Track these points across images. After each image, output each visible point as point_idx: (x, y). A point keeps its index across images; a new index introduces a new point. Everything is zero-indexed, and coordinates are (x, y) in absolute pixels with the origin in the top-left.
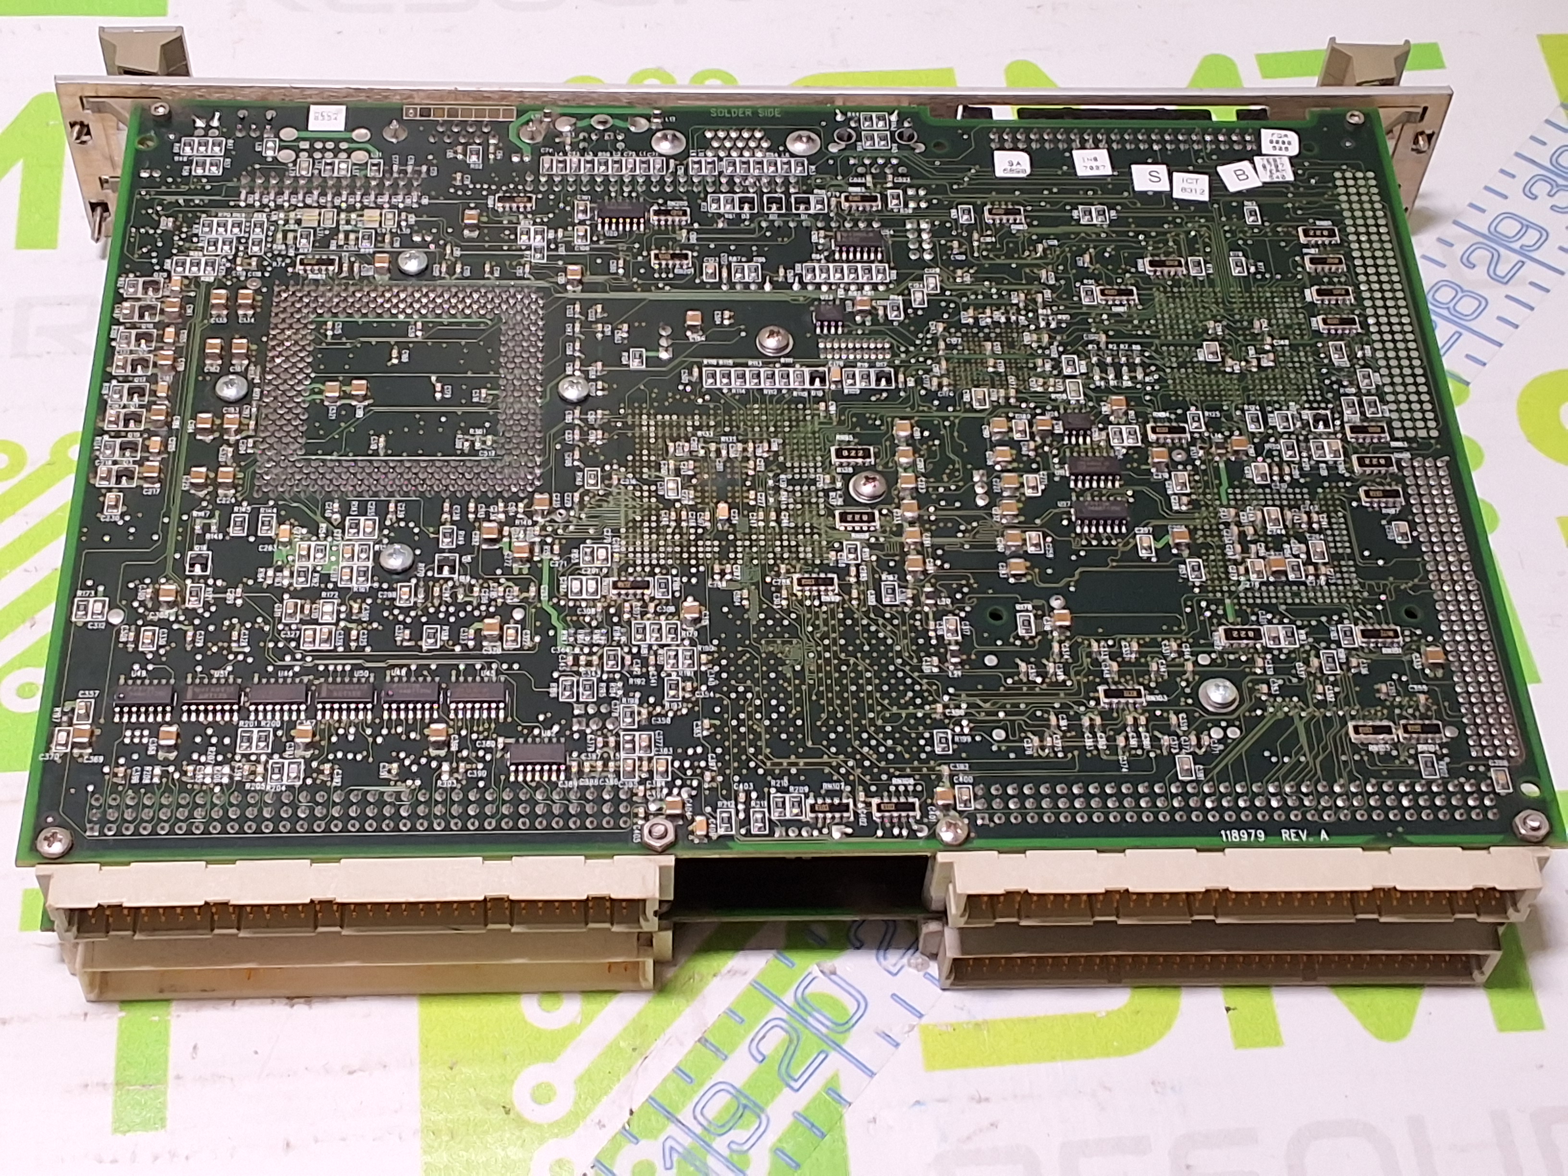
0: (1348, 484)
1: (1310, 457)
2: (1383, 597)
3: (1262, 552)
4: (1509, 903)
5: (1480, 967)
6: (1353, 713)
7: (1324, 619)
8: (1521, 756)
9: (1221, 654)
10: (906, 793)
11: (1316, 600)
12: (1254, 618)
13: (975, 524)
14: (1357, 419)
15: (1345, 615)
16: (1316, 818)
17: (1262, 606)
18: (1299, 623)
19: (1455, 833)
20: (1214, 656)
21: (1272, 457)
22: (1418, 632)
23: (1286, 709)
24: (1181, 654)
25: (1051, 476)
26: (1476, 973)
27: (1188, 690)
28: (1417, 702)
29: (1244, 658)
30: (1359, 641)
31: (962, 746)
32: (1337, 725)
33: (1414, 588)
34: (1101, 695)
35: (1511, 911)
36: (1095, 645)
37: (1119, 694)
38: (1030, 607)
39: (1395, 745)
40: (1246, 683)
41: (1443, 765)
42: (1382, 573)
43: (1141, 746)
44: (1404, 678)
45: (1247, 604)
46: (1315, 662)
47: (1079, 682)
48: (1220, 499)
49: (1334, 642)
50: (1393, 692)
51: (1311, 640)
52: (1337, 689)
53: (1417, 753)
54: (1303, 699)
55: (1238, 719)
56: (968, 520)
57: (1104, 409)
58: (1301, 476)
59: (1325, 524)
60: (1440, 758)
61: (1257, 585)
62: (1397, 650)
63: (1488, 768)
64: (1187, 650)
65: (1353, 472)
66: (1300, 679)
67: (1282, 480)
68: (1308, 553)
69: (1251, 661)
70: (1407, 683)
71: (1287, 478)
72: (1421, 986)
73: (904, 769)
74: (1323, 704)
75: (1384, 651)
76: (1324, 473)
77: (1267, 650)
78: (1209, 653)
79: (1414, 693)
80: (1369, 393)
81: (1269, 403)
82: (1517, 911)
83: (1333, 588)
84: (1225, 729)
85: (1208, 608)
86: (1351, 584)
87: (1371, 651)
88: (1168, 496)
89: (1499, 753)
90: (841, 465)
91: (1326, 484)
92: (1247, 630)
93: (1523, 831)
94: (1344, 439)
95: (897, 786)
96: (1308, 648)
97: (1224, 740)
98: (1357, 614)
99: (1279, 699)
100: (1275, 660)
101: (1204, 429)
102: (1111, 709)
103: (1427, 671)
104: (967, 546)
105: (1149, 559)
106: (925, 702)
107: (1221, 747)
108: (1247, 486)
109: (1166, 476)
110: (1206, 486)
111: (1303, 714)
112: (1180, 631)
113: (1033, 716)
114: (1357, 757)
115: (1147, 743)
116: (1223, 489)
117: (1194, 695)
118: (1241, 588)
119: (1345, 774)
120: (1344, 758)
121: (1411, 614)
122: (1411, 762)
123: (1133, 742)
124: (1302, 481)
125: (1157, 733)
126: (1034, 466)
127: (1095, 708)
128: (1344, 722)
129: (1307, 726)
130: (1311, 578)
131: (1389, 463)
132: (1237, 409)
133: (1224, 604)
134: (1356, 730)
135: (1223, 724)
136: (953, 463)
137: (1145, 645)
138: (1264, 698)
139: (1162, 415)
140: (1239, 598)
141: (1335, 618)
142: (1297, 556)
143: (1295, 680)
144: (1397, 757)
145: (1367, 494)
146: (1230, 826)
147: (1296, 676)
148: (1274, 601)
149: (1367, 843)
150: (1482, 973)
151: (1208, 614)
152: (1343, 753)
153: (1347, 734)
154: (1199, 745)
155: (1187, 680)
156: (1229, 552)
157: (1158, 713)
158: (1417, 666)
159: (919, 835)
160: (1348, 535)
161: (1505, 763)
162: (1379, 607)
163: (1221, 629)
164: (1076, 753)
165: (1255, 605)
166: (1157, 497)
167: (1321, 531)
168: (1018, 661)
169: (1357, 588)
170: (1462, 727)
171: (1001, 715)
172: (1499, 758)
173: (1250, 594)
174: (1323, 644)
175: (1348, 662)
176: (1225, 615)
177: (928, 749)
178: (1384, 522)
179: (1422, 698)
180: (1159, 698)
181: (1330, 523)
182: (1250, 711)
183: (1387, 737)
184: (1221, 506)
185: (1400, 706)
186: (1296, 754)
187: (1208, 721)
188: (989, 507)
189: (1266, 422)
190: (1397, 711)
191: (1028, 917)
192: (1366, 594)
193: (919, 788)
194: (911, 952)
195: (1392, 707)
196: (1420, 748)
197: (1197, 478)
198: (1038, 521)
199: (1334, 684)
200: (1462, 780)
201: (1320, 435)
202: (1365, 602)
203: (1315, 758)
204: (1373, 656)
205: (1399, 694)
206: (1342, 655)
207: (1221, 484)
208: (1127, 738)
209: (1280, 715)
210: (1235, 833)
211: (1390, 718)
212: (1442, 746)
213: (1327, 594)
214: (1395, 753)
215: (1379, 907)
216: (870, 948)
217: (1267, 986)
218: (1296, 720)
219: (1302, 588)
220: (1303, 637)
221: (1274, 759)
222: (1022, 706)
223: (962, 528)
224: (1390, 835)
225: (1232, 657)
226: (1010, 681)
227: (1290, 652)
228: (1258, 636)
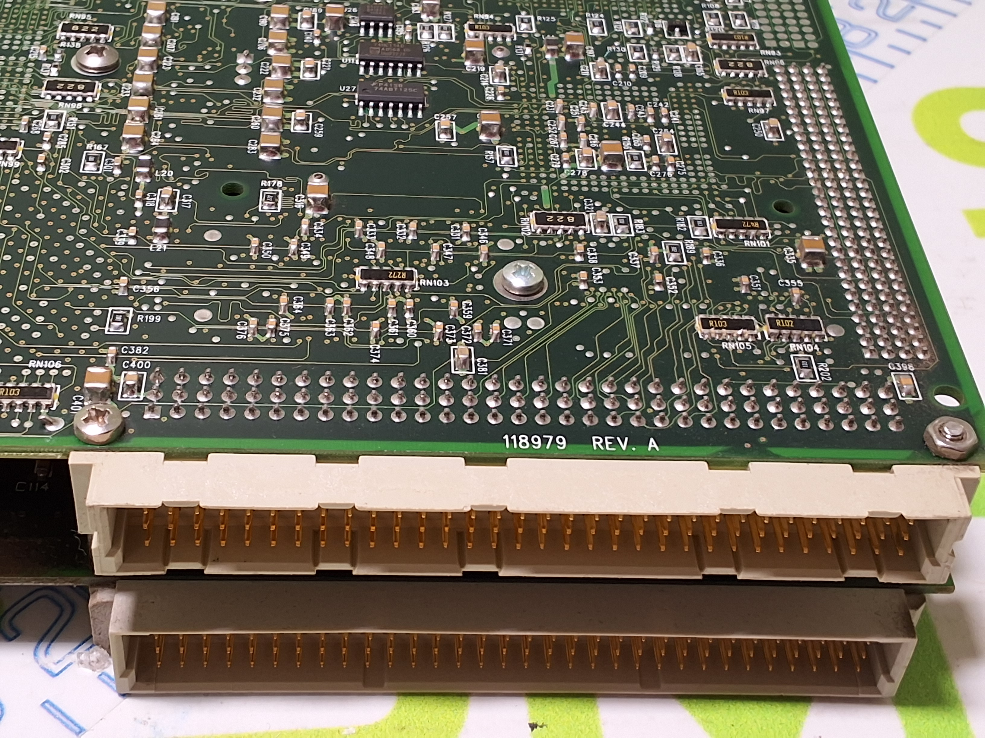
0: (707, 85)
1: (662, 60)
2: (747, 190)
3: (594, 142)
4: (923, 552)
5: (887, 671)
6: (702, 307)
7: (669, 209)
8: (932, 360)
9: (529, 240)
10: (46, 377)
11: (660, 191)
12: (577, 205)
13: (226, 102)
14: (721, 29)
15: (697, 206)
16: (643, 423)
17: (588, 195)
18: (636, 212)
19: (842, 446)
20: (519, 241)
21: (616, 59)
22: (792, 226)
23: (611, 300)
24: (475, 238)
25: (336, 63)
26: (882, 680)
27: (479, 276)
28: (791, 296)
29: (559, 245)
30: (714, 231)
31: (145, 326)
32: (679, 319)
33: (787, 183)
34: (358, 276)
35: (927, 566)
36: (359, 224)
37: (382, 275)
38: (280, 184)
39: (758, 344)
40: (560, 270)
41: (824, 367)
42: (748, 167)
43: (403, 334)
44: (772, 272)
45: (570, 192)
46: (653, 251)
47: (329, 262)
48: (546, 92)
49: (681, 232)
50: (757, 285)
51: (650, 230)
52: (681, 281)
53: (788, 353)
54: (636, 289)
55: (545, 308)
56: (219, 98)
57: (414, 9)
58: (650, 76)
59: (676, 119)
60: (820, 359)
61: (585, 174)
62: (762, 243)
63: (888, 373)
64: (483, 235)
65: (713, 74)
66: (634, 270)
67: (626, 78)
68: (652, 144)
69: (569, 249)
70: (776, 278)
71: (632, 76)
72: (807, 700)
73: (52, 351)
74: (663, 296)
75: (747, 243)
76: (678, 74)
77: (589, 237)
78: (513, 239)
79: (786, 289)
80: (736, 8)
81: (616, 13)
82: (936, 563)
83: (683, 179)
84: (524, 319)
85: (517, 193)
86: (706, 177)
87: (728, 243)
88: (483, 88)
89: (903, 356)
90: (68, 39)
91: (680, 84)
92: (566, 216)
93: (939, 443)
94: (705, 46)
95: (34, 369)
96: (646, 237)
97: (522, 331)
98: (712, 206)
99: (602, 289)
100: (600, 248)
101: (534, 30)
102: (369, 292)
103: (804, 266)
104: (210, 122)
105: (448, 144)
106: (107, 275)
107: (517, 338)
108: (582, 82)
109: (483, 69)
110: (531, 79)
111: (634, 306)
112: (477, 215)
113: (258, 297)
114: (704, 355)
115: (412, 331)
116: (551, 85)
117: (487, 281)
118: (563, 175)
119: (687, 374)
120: (686, 355)
121: (781, 208)
122: (779, 362)
123: (393, 330)
124: (650, 80)
125: (427, 320)
126: (317, 53)
127: (346, 290)
128: (689, 315)
129: (638, 319)
130: (655, 168)
131: (757, 66)
132: (576, 15)
133: (539, 191)
134: (705, 324)
135: (523, 313)
136: (214, 45)
137: (429, 227)
138: (582, 287)
139: (486, 16)
140: (559, 185)
141: (684, 208)
142: (640, 148)
143: (625, 270)
144: (762, 356)
145: (730, 93)
146: (518, 431)
147: (628, 265)
148: (605, 190)
149: (716, 455)
150: (891, 680)
151: (517, 199)
152: (686, 350)
153: (693, 329)
154: (485, 334)
155: (479, 265)
156: (553, 142)
157: (434, 299)
158: (790, 260)
159: (50, 428)
160: (705, 130)
161: (911, 367)
162: (742, 200)
163: (532, 214)
164: (309, 339)
165: (580, 192)
166: (467, 88)
167: (670, 126)
168: (249, 236)
169: (713, 181)
170: (850, 327)
171: (213, 293)
172: (902, 361)
173: (574, 182)
174: (666, 235)
175: (698, 253)
176: (539, 201)
177: (94, 328)
178: (750, 121)
179: (796, 294)
180: (439, 283)
181: (682, 119)
182: (560, 300)
183: (747, 332)
184: (548, 98)
185: (766, 301)
186: (621, 349)
187: (503, 309)
188: (249, 87)
189: (610, 27)
190: (762, 307)
191: (217, 561)
192: (724, 187)
193: (67, 373)
194: (86, 645)
195: (755, 302)
196: (792, 347)
197: (520, 72)
198: (310, 103)
199: (677, 276)
200: (852, 385)
201: (676, 42)
202: (723, 195)
203: (647, 354)
204: (732, 249)
205: (764, 288)
206: (691, 246)
207: (549, 79)
208: (384, 325)
209: (601, 306)
210: (524, 439)
211: (753, 311)
212: (822, 346)
213: (674, 185)
214: (757, 352)
215: (735, 555)
216: (29, 640)
217: (592, 696)
218: (625, 314)
219: (643, 178)
220: (642, 226)
221: (589, 354)
222: (244, 286)
223: (210, 104)
224: (747, 445)
225: (543, 243)
226: (233, 258)
227: (622, 241)
228: (580, 221)
